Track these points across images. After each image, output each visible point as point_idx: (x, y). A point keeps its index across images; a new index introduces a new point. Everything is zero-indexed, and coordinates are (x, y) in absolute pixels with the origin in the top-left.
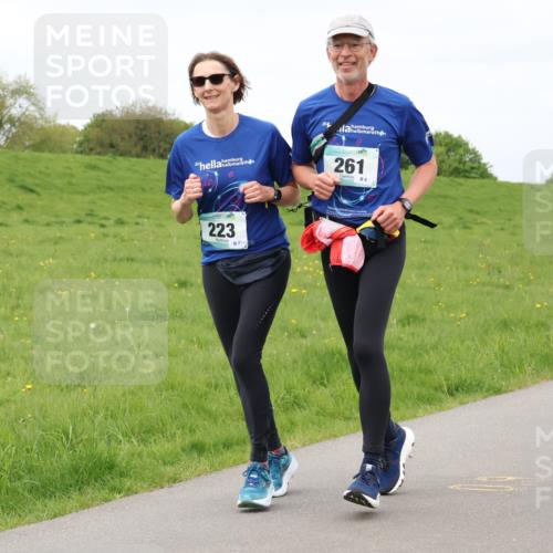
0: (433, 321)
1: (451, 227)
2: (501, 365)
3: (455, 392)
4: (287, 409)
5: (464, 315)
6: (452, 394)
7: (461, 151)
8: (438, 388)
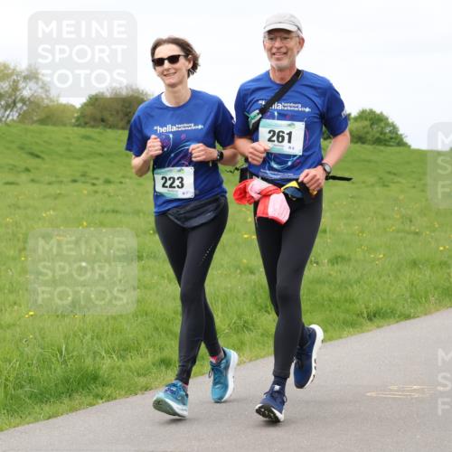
0: (356, 261)
1: (373, 185)
2: (411, 296)
3: (373, 318)
4: (238, 332)
5: (381, 256)
6: (370, 319)
7: (382, 124)
8: (360, 315)
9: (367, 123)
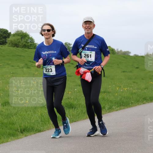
1: (23, 68)
2: (41, 121)
3: (23, 132)
6: (22, 133)
7: (27, 38)
8: (17, 130)
9: (20, 37)
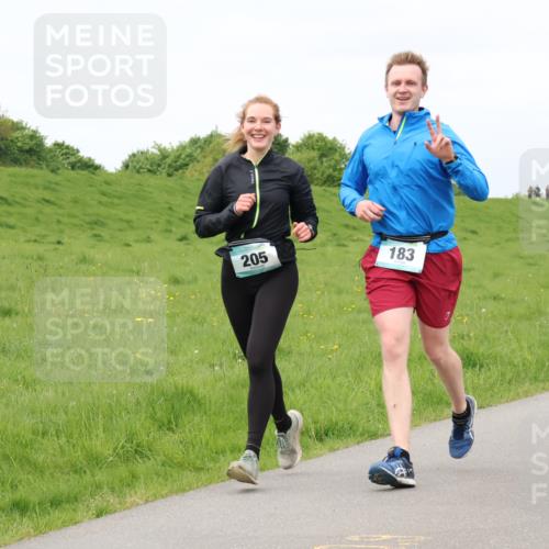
0: (300, 354)
3: (323, 437)
4: (128, 460)
5: (336, 347)
6: (320, 440)
7: (337, 156)
9: (315, 154)
